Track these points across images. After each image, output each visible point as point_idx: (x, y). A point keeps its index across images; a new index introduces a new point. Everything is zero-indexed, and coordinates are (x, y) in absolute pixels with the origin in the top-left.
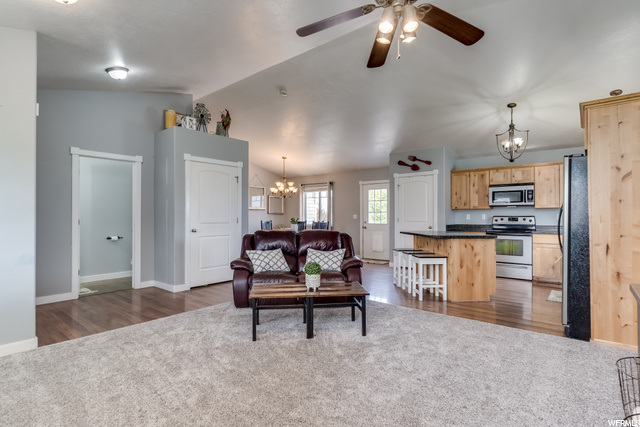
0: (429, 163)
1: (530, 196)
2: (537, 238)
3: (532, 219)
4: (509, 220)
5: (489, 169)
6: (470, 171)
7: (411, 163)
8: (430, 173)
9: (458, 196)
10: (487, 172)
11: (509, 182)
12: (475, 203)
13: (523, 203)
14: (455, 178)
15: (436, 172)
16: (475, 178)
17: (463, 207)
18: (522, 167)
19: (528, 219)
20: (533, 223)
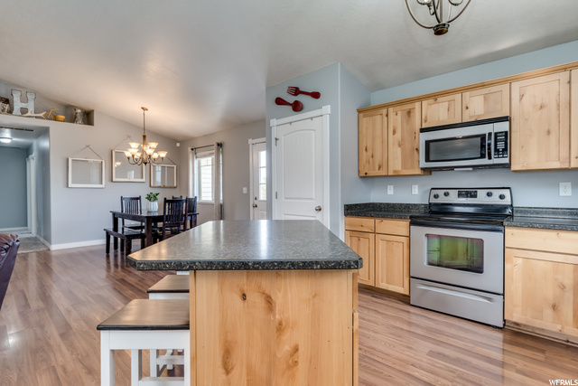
0: (316, 95)
1: (501, 146)
2: (515, 236)
3: (506, 193)
4: (460, 195)
5: (420, 99)
6: (387, 106)
7: (291, 99)
8: (317, 112)
9: (370, 153)
10: (417, 105)
11: (458, 121)
12: (396, 165)
13: (485, 161)
14: (365, 121)
15: (327, 109)
16: (396, 118)
17: (377, 172)
18: (483, 86)
19: (496, 193)
20: (507, 201)
